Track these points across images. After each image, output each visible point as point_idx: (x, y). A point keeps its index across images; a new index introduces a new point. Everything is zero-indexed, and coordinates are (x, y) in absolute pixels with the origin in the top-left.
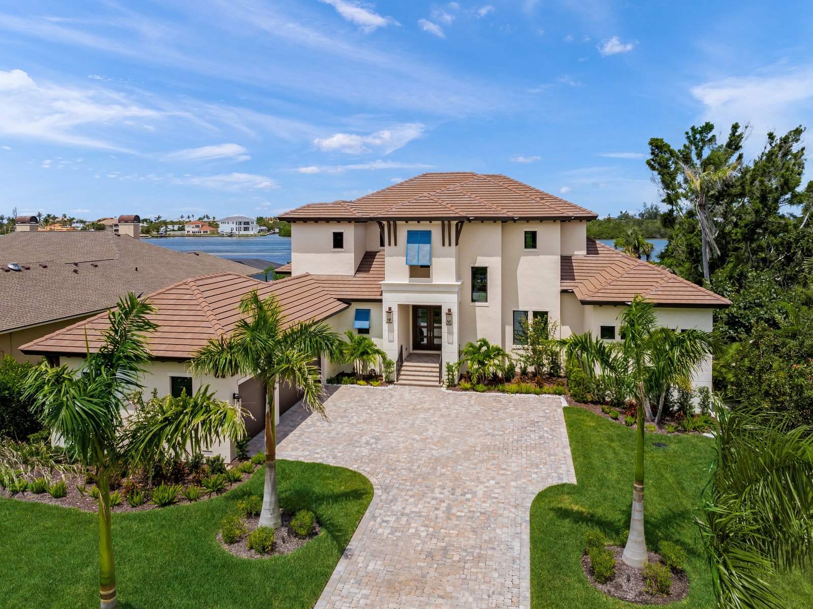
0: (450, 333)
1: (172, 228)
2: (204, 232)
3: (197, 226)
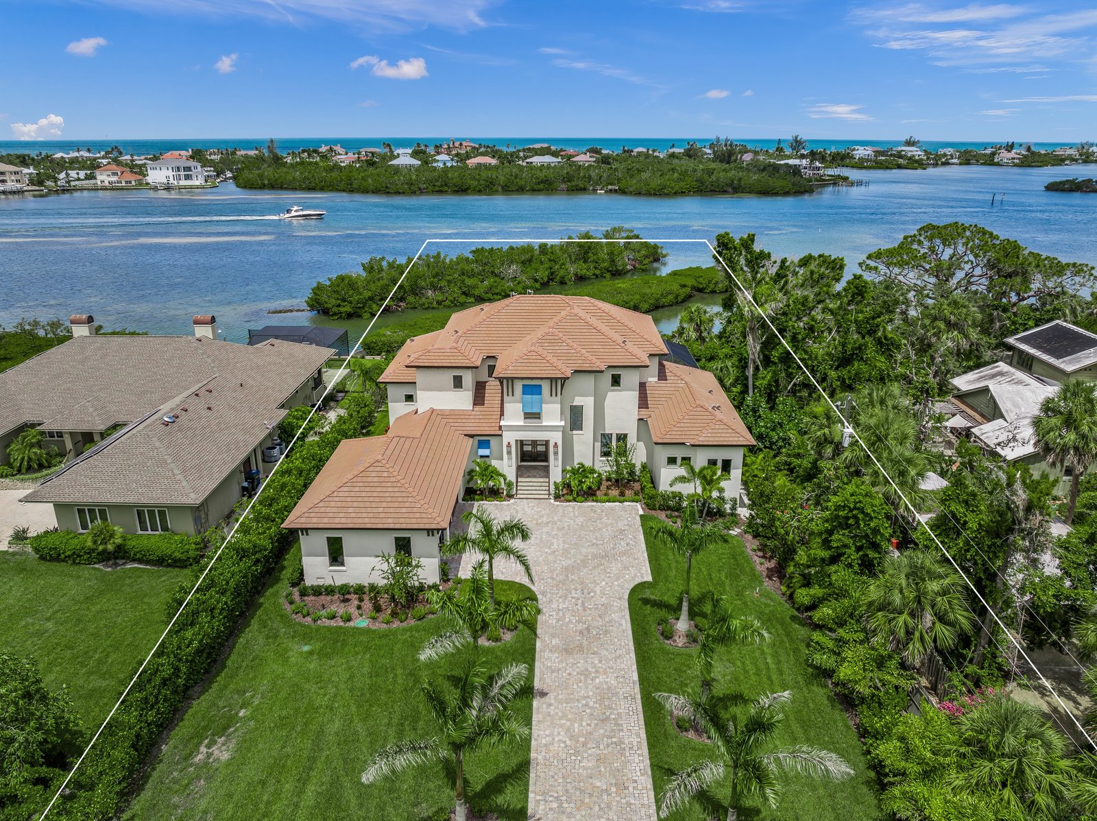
0: (556, 459)
1: (76, 176)
2: (126, 182)
3: (115, 174)
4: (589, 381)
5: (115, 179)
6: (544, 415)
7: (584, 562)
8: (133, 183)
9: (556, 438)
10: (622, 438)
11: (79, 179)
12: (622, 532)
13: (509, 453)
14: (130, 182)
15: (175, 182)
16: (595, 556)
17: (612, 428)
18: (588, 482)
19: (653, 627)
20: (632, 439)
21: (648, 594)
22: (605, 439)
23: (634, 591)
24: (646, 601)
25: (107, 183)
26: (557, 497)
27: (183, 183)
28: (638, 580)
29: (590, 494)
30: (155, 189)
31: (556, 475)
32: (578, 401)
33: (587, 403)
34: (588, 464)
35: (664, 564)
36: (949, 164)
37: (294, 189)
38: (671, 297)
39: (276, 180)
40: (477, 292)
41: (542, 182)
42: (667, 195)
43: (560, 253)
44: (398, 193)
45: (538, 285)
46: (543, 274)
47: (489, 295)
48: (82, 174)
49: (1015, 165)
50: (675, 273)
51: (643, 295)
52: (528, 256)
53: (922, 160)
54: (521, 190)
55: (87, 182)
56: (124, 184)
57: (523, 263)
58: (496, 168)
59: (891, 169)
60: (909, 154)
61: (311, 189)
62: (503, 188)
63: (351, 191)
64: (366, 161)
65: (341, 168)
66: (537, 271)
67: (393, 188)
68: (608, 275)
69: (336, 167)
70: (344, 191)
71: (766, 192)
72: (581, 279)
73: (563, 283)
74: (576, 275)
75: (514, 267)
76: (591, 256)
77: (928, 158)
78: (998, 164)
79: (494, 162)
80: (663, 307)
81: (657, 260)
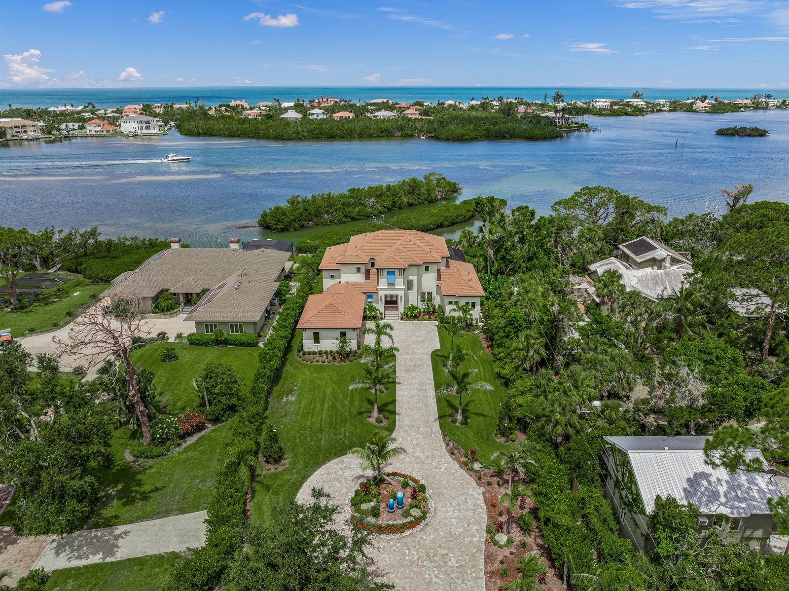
0: (401, 303)
1: (72, 127)
2: (107, 131)
3: (98, 126)
4: (415, 270)
5: (99, 129)
6: (396, 284)
7: (414, 343)
8: (111, 132)
9: (401, 293)
10: (430, 294)
11: (74, 129)
12: (429, 332)
13: (381, 300)
14: (109, 131)
15: (140, 131)
16: (418, 341)
17: (425, 289)
18: (415, 312)
19: (440, 363)
20: (434, 294)
21: (438, 353)
22: (423, 294)
23: (433, 352)
24: (437, 355)
25: (93, 132)
26: (402, 319)
27: (145, 131)
28: (435, 349)
29: (416, 317)
30: (127, 136)
31: (401, 309)
32: (410, 278)
33: (414, 278)
34: (415, 305)
35: (446, 343)
36: (662, 111)
37: (220, 136)
38: (461, 218)
39: (207, 130)
40: (352, 215)
41: (385, 131)
42: (466, 140)
43: (398, 190)
44: (289, 139)
45: (386, 210)
46: (388, 203)
47: (359, 217)
48: (76, 126)
49: (707, 112)
50: (465, 202)
51: (446, 217)
52: (380, 193)
53: (643, 108)
54: (370, 137)
55: (80, 131)
56: (105, 133)
57: (377, 197)
58: (353, 121)
59: (620, 115)
60: (635, 104)
61: (231, 136)
62: (358, 135)
63: (259, 138)
64: (266, 115)
65: (249, 121)
66: (385, 201)
67: (286, 136)
68: (426, 203)
69: (246, 120)
70: (253, 137)
71: (531, 138)
72: (411, 205)
73: (400, 208)
74: (408, 203)
75: (372, 200)
76: (417, 192)
77: (648, 107)
78: (695, 111)
79: (351, 115)
80: (457, 223)
81: (456, 191)
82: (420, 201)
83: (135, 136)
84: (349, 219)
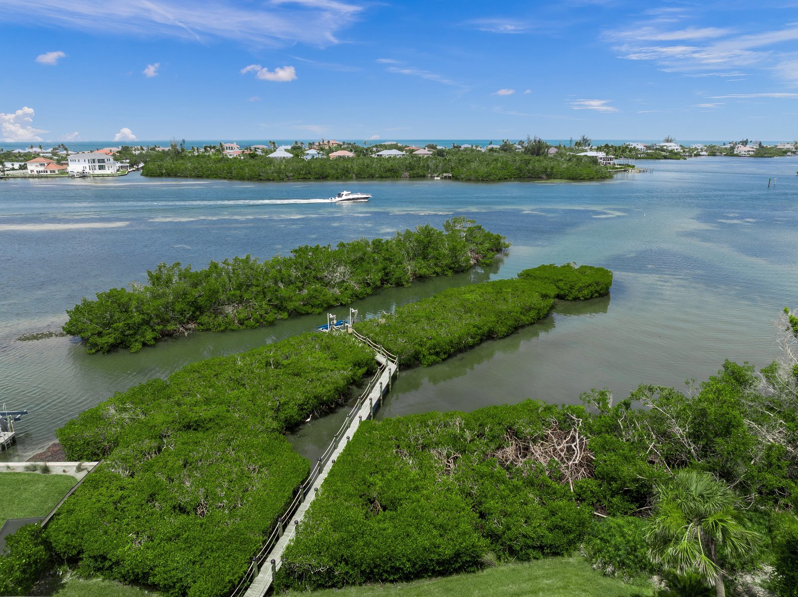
1: (11, 166)
2: (51, 172)
3: (42, 165)
5: (42, 168)
8: (57, 172)
11: (13, 169)
14: (54, 172)
15: (91, 172)
25: (35, 173)
27: (98, 172)
30: (73, 177)
36: (700, 155)
37: (186, 177)
41: (389, 170)
42: (493, 181)
43: (396, 250)
44: (269, 180)
48: (16, 166)
49: (751, 156)
50: (527, 275)
53: (679, 152)
54: (371, 177)
55: (21, 171)
57: (353, 263)
58: (352, 159)
59: (659, 159)
60: (670, 149)
61: (199, 177)
62: (356, 176)
63: (231, 179)
64: (249, 154)
65: (228, 160)
66: (368, 272)
68: (450, 273)
69: (225, 160)
72: (420, 278)
73: (399, 284)
74: (415, 274)
75: (341, 269)
76: (432, 253)
78: (737, 155)
81: (499, 250)
82: (438, 270)
83: (83, 176)
84: (285, 315)
